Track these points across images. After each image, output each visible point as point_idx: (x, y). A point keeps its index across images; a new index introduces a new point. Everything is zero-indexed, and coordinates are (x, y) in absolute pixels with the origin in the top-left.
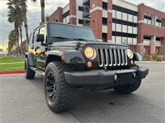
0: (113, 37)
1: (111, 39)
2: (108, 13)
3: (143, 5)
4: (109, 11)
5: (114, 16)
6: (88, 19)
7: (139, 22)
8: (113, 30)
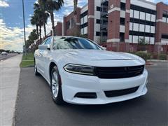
0: (130, 36)
1: (128, 39)
2: (126, 13)
3: (162, 3)
4: (127, 11)
5: (131, 16)
6: (106, 19)
7: (157, 21)
8: (131, 29)
